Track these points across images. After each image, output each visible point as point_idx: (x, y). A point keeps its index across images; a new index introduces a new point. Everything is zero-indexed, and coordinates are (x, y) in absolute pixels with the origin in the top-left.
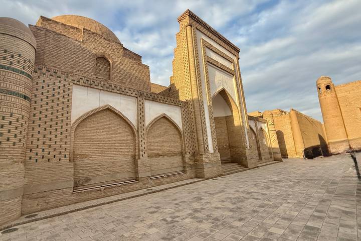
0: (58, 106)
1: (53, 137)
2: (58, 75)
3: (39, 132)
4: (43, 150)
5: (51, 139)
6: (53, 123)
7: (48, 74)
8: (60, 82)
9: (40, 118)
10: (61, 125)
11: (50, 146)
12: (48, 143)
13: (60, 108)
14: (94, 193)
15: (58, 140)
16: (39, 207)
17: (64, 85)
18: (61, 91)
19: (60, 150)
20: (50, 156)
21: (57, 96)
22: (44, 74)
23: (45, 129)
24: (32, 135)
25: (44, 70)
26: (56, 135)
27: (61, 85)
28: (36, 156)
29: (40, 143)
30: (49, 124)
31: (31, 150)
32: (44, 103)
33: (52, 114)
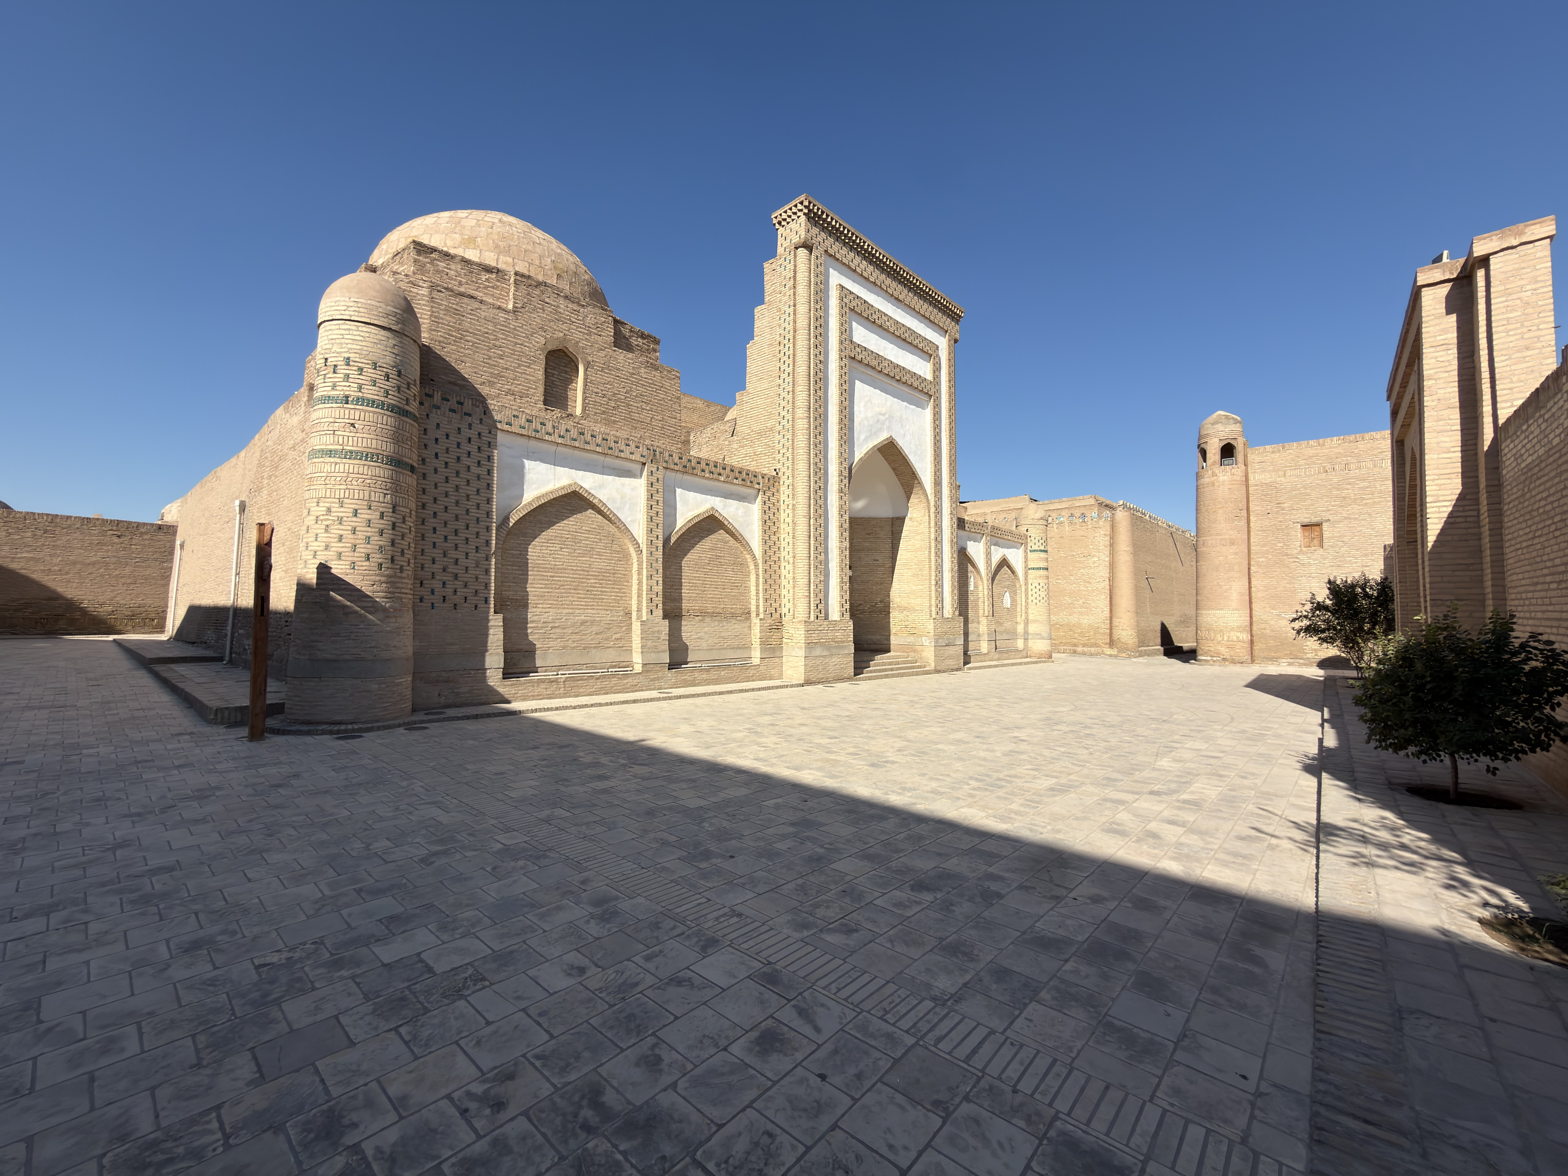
0: (468, 485)
1: (461, 557)
2: (465, 410)
3: (434, 543)
4: (444, 583)
5: (457, 560)
6: (460, 525)
7: (446, 406)
8: (470, 426)
9: (435, 513)
10: (476, 530)
11: (456, 576)
12: (452, 569)
13: (471, 490)
14: (543, 686)
15: (470, 563)
16: (442, 700)
17: (479, 434)
18: (473, 449)
19: (477, 588)
20: (458, 599)
21: (465, 461)
22: (438, 408)
23: (446, 537)
24: (423, 550)
25: (437, 397)
26: (467, 554)
27: (473, 434)
28: (432, 597)
29: (437, 567)
30: (452, 525)
31: (421, 583)
32: (439, 478)
33: (457, 503)
